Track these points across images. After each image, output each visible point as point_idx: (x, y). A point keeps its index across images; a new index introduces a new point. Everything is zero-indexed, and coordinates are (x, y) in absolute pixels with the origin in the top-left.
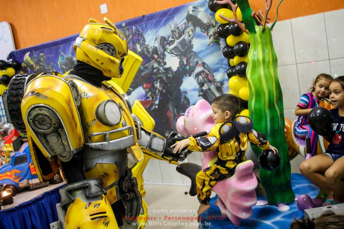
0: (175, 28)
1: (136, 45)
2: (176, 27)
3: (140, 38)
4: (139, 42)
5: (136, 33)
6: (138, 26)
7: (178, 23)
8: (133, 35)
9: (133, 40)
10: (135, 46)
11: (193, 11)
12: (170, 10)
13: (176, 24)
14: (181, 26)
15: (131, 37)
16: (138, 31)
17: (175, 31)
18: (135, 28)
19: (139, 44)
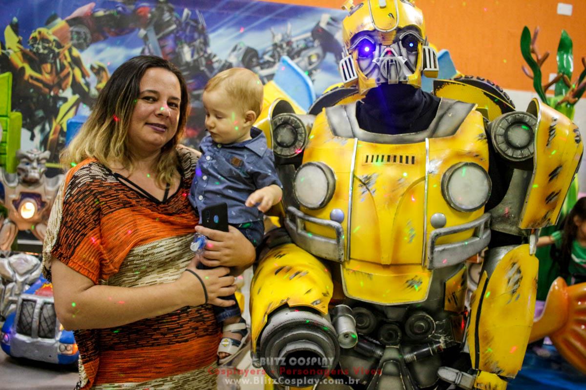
0: (282, 40)
1: (182, 48)
2: (286, 41)
3: (196, 35)
4: (192, 44)
5: (187, 24)
6: (197, 12)
7: (293, 33)
8: (179, 24)
9: (178, 35)
10: (179, 48)
11: (328, 24)
12: (282, 6)
13: (286, 33)
14: (297, 41)
15: (174, 27)
16: (196, 21)
17: (281, 47)
18: (190, 13)
19: (189, 45)
